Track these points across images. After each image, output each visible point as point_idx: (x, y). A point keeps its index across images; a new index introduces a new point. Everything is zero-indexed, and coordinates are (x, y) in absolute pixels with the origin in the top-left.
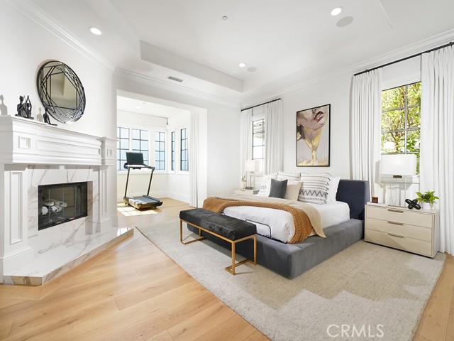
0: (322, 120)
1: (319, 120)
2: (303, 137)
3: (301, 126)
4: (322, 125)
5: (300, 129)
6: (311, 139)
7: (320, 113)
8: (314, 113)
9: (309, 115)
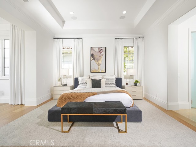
0: (103, 53)
1: (101, 53)
2: (94, 59)
3: (93, 54)
4: (103, 55)
5: (92, 55)
6: (98, 61)
7: (101, 50)
8: (99, 49)
9: (97, 49)
